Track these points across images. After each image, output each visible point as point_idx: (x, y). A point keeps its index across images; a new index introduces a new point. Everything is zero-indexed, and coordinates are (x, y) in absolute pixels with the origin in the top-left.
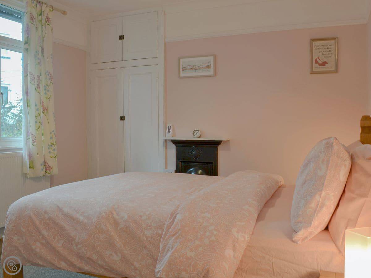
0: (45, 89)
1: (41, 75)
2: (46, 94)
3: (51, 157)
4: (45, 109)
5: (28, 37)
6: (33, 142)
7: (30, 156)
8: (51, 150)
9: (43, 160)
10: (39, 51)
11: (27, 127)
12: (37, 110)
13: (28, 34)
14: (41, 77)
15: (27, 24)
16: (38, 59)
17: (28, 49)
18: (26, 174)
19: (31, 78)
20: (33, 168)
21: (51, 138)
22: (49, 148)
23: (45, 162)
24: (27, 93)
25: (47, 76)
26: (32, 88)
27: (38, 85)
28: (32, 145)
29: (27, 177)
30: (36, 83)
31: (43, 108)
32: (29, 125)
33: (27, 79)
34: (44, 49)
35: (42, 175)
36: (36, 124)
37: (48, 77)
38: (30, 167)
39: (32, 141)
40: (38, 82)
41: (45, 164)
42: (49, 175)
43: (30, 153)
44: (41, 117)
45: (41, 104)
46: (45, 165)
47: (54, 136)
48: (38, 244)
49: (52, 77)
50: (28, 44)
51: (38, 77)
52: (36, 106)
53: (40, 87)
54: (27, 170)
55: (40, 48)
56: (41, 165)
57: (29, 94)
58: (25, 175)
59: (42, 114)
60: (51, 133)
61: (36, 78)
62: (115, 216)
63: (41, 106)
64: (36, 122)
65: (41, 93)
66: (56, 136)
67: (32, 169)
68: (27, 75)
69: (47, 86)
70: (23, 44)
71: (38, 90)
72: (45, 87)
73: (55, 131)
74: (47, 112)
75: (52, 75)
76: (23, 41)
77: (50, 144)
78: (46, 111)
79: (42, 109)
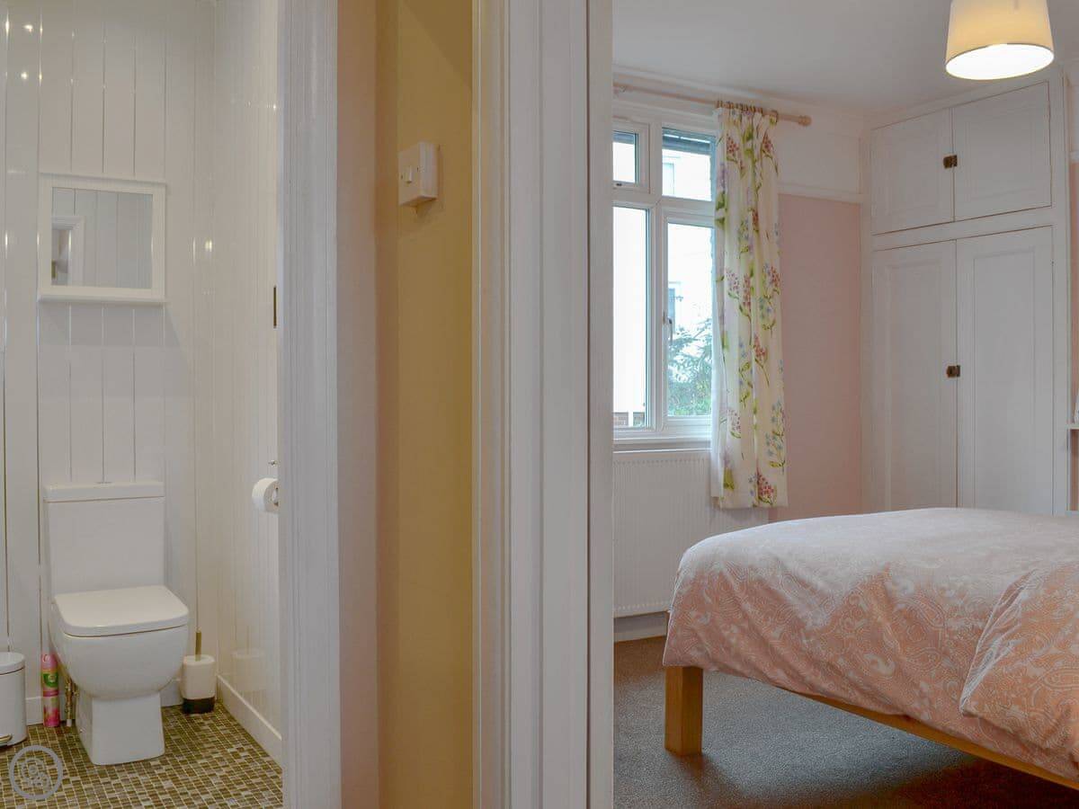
0: (762, 307)
1: (752, 275)
2: (763, 316)
3: (772, 464)
4: (762, 354)
5: (724, 192)
6: (733, 429)
7: (726, 460)
8: (772, 449)
9: (754, 472)
10: (747, 221)
11: (721, 395)
12: (743, 355)
13: (723, 186)
14: (752, 280)
15: (723, 165)
16: (747, 238)
17: (724, 219)
18: (716, 499)
19: (730, 285)
20: (732, 488)
21: (773, 420)
22: (768, 444)
23: (759, 476)
24: (722, 318)
25: (765, 277)
26: (732, 305)
27: (746, 298)
28: (730, 434)
29: (719, 506)
30: (742, 294)
31: (757, 351)
32: (725, 389)
33: (722, 286)
34: (759, 215)
35: (750, 505)
36: (740, 389)
37: (769, 279)
38: (726, 485)
39: (731, 427)
40: (745, 291)
41: (759, 479)
42: (767, 505)
43: (726, 453)
44: (751, 371)
45: (753, 340)
46: (758, 483)
47: (780, 416)
48: (735, 629)
49: (777, 276)
50: (723, 209)
51: (747, 281)
52: (741, 345)
53: (749, 304)
54: (720, 491)
55: (751, 213)
56: (751, 481)
57: (726, 320)
58: (715, 501)
59: (754, 363)
60: (774, 408)
61: (742, 281)
62: (889, 585)
63: (753, 343)
64: (741, 383)
65: (752, 315)
66: (784, 417)
67: (729, 490)
68: (723, 278)
69: (766, 300)
70: (714, 209)
71: (746, 309)
72: (761, 300)
73: (782, 404)
74: (765, 361)
75: (778, 271)
76: (714, 201)
77: (770, 433)
78: (762, 358)
79: (754, 354)
